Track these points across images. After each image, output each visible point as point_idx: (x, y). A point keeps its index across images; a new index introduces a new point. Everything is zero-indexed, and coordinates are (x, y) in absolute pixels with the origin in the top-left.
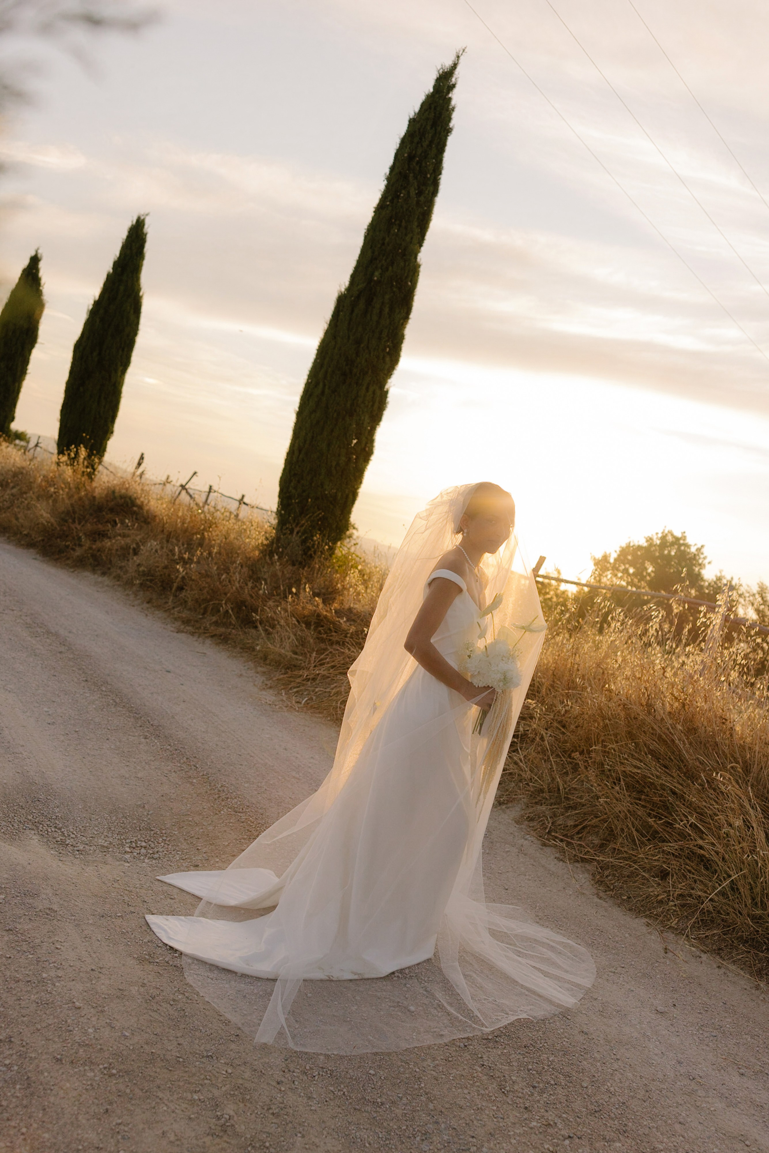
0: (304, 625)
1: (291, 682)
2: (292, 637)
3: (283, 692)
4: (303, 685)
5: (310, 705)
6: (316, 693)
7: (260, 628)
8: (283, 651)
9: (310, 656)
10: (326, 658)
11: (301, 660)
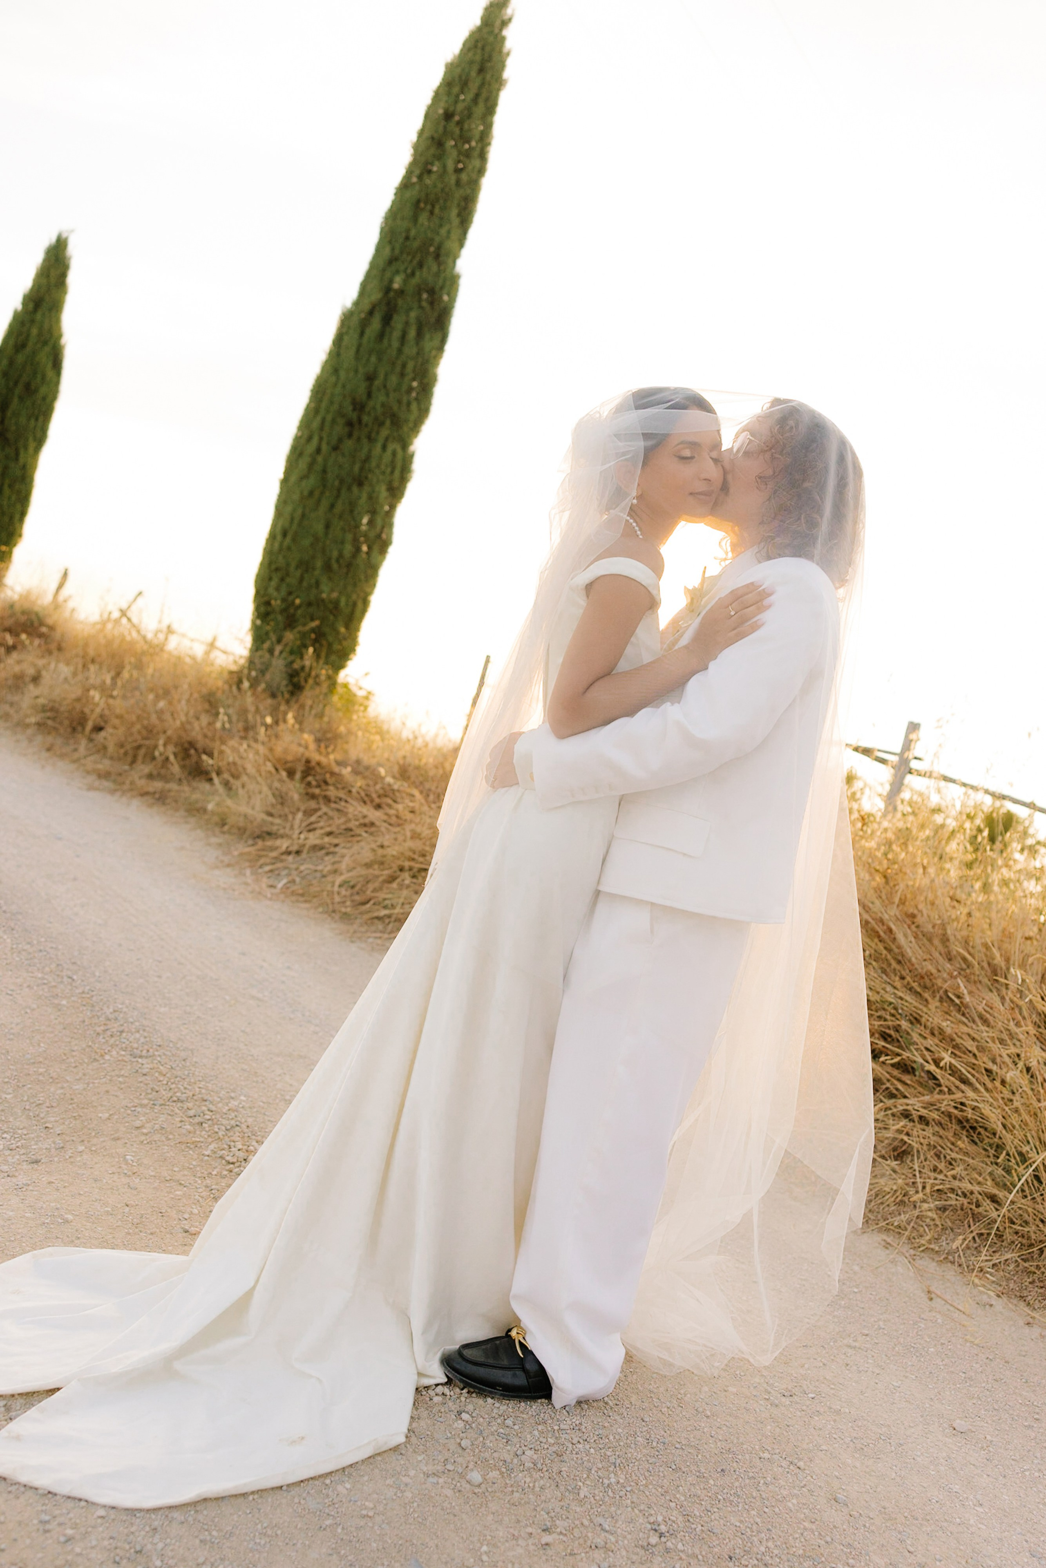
0: (284, 774)
1: (260, 857)
2: (265, 789)
3: (248, 872)
4: (282, 861)
5: (291, 889)
6: (301, 872)
7: (216, 780)
8: (249, 811)
9: (294, 818)
10: (318, 822)
11: (279, 825)
